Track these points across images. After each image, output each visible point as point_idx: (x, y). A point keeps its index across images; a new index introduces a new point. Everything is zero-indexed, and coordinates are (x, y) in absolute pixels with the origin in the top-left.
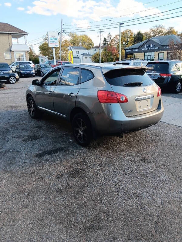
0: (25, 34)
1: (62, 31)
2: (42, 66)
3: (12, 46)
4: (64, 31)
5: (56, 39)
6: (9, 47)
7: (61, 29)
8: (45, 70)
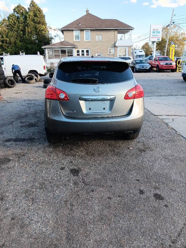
0: (130, 29)
1: (172, 23)
2: (137, 62)
3: (116, 42)
4: (174, 23)
5: (159, 32)
6: (114, 43)
7: (171, 20)
8: (139, 66)
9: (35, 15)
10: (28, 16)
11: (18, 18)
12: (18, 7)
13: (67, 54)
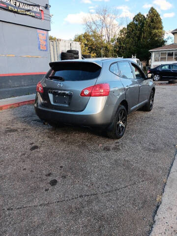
9: (152, 21)
10: (145, 23)
11: (136, 25)
12: (138, 15)
13: (174, 56)
